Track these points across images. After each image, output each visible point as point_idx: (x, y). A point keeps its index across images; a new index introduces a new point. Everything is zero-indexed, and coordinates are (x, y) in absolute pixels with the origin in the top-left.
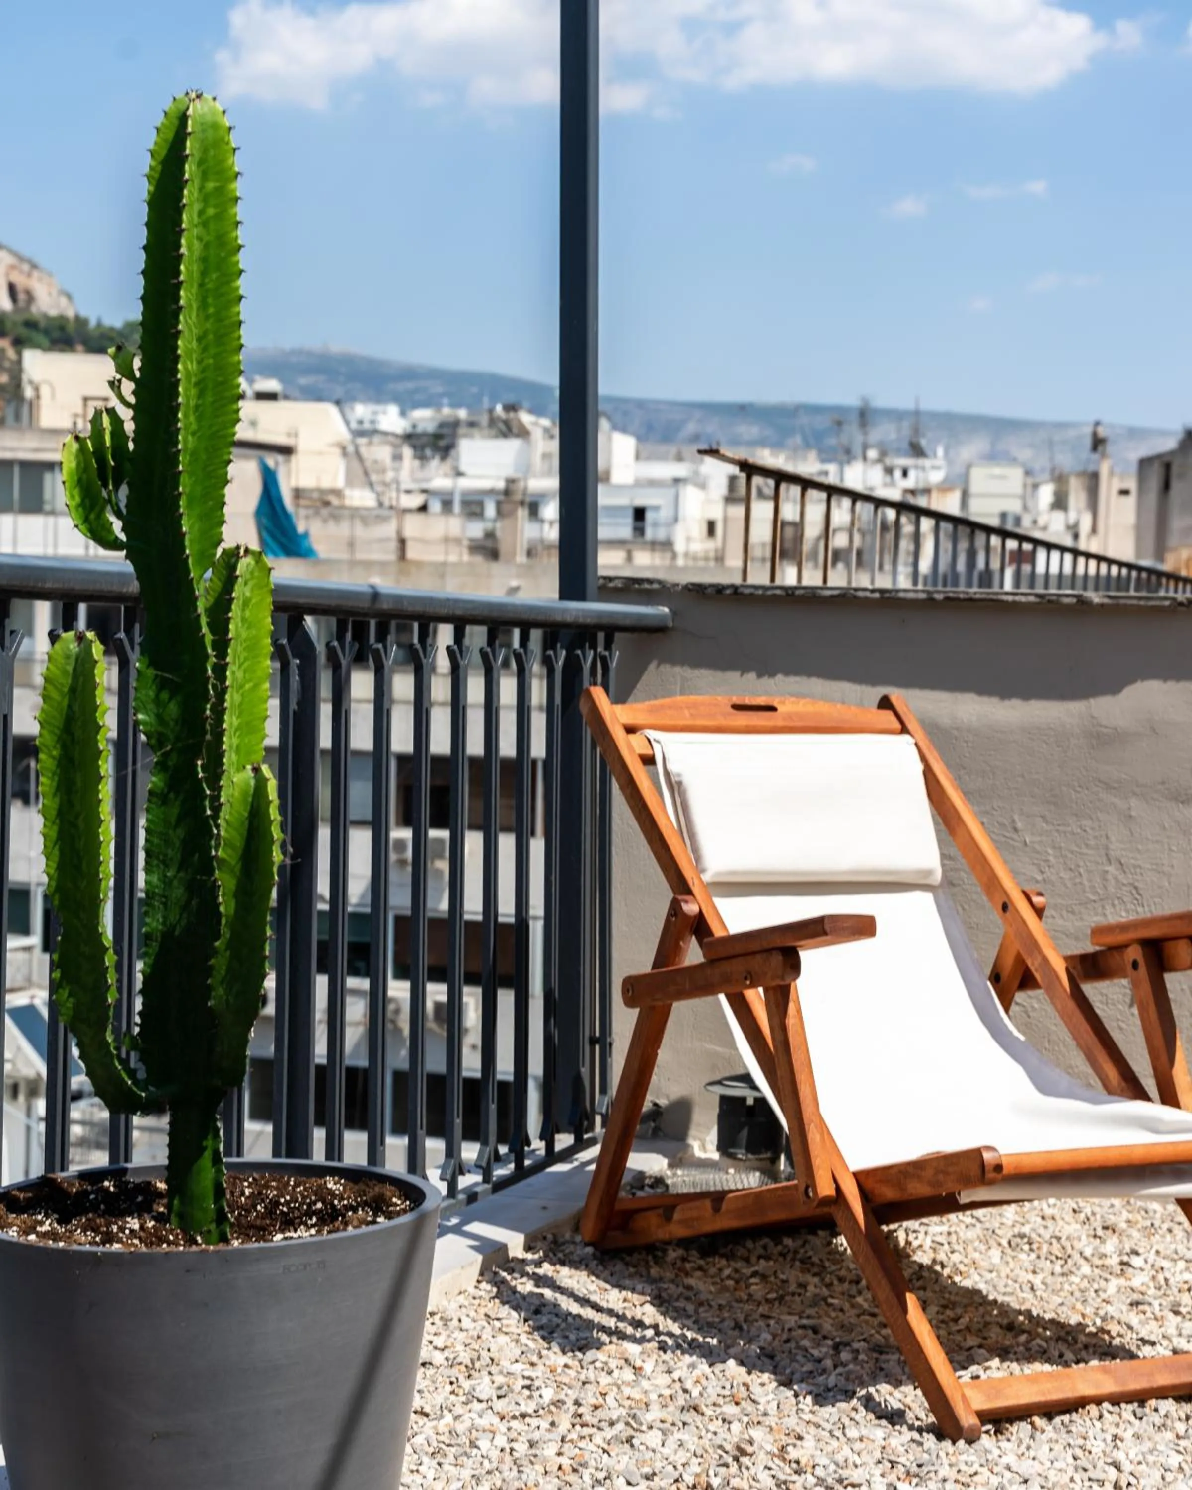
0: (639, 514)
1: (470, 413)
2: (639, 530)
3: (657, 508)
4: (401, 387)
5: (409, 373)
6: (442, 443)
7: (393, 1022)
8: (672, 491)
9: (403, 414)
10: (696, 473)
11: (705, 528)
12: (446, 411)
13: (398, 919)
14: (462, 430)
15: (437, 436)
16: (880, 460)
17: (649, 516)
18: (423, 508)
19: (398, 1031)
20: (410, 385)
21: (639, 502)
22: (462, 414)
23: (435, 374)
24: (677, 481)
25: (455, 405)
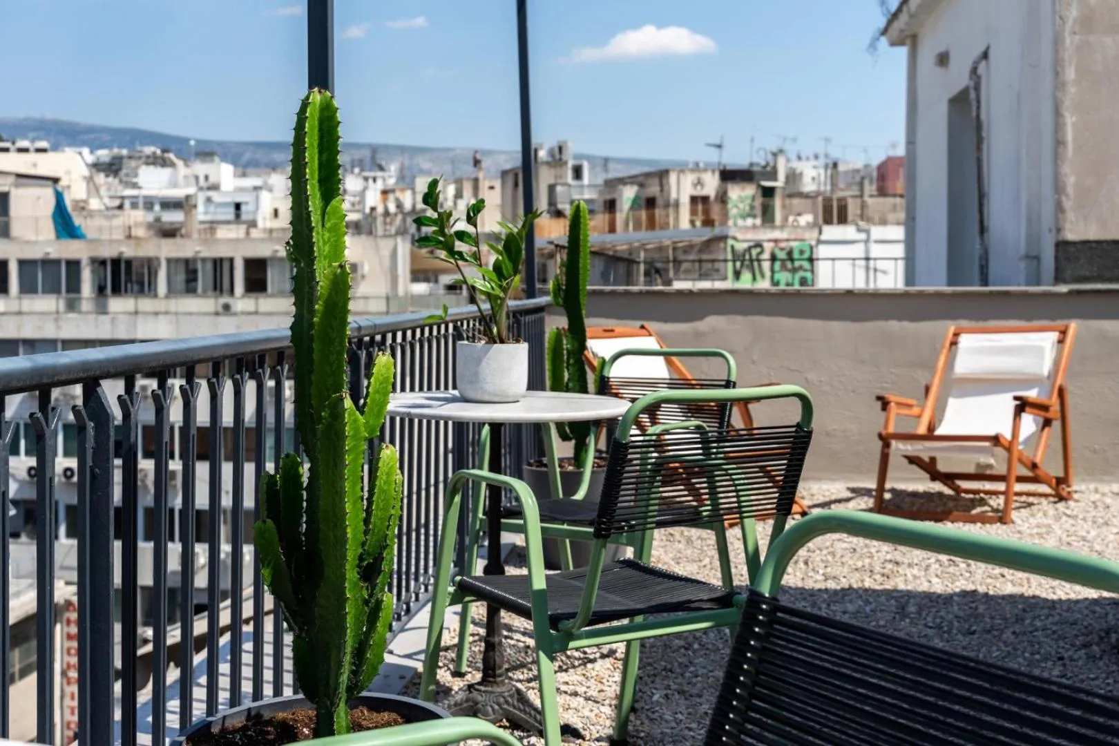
0: (238, 206)
1: (130, 151)
2: (238, 216)
3: (246, 203)
4: (86, 137)
5: (91, 130)
6: (114, 168)
7: (143, 481)
8: (255, 194)
9: (92, 152)
10: (265, 183)
11: (273, 212)
12: (116, 151)
13: (145, 428)
14: (125, 161)
15: (111, 164)
16: (359, 174)
17: (243, 208)
18: (120, 207)
19: (146, 487)
20: (92, 136)
21: (238, 200)
22: (125, 152)
23: (104, 130)
24: (256, 188)
25: (120, 147)
